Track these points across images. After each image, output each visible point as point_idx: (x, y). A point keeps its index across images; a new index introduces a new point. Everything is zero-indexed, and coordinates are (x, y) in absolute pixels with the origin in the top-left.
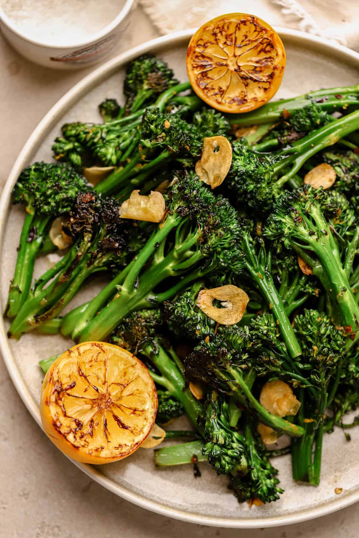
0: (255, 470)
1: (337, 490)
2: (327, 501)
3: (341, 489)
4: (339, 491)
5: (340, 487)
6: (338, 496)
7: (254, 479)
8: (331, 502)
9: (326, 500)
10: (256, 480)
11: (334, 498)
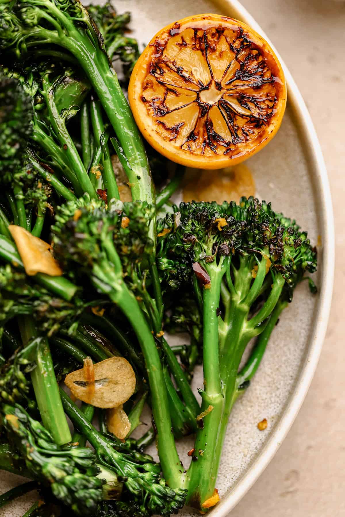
0: (130, 480)
1: (260, 425)
2: (258, 447)
3: (265, 421)
4: (264, 425)
5: (262, 420)
6: (266, 432)
7: (136, 492)
8: (264, 445)
9: (256, 448)
10: (140, 492)
11: (264, 437)
